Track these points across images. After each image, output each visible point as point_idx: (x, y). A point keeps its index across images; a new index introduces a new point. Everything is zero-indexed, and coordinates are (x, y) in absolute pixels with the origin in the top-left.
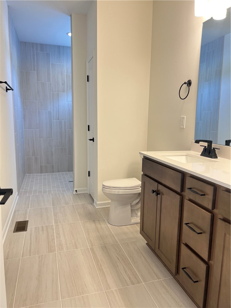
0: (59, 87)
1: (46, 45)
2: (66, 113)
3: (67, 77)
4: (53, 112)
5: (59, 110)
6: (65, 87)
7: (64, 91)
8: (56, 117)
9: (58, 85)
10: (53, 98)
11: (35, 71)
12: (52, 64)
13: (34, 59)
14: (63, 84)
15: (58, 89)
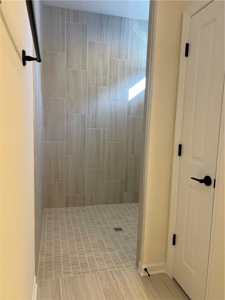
0: (98, 77)
1: (83, 12)
2: (106, 118)
3: (110, 64)
4: (88, 115)
5: (96, 113)
6: (107, 78)
7: (105, 85)
8: (92, 123)
9: (97, 75)
10: (88, 94)
11: (64, 52)
12: (90, 42)
13: (63, 33)
14: (105, 74)
15: (97, 81)
